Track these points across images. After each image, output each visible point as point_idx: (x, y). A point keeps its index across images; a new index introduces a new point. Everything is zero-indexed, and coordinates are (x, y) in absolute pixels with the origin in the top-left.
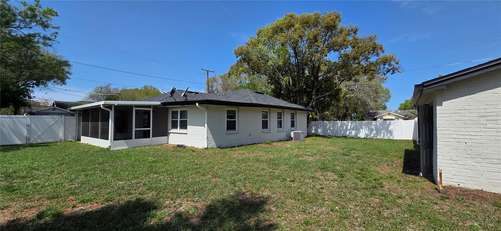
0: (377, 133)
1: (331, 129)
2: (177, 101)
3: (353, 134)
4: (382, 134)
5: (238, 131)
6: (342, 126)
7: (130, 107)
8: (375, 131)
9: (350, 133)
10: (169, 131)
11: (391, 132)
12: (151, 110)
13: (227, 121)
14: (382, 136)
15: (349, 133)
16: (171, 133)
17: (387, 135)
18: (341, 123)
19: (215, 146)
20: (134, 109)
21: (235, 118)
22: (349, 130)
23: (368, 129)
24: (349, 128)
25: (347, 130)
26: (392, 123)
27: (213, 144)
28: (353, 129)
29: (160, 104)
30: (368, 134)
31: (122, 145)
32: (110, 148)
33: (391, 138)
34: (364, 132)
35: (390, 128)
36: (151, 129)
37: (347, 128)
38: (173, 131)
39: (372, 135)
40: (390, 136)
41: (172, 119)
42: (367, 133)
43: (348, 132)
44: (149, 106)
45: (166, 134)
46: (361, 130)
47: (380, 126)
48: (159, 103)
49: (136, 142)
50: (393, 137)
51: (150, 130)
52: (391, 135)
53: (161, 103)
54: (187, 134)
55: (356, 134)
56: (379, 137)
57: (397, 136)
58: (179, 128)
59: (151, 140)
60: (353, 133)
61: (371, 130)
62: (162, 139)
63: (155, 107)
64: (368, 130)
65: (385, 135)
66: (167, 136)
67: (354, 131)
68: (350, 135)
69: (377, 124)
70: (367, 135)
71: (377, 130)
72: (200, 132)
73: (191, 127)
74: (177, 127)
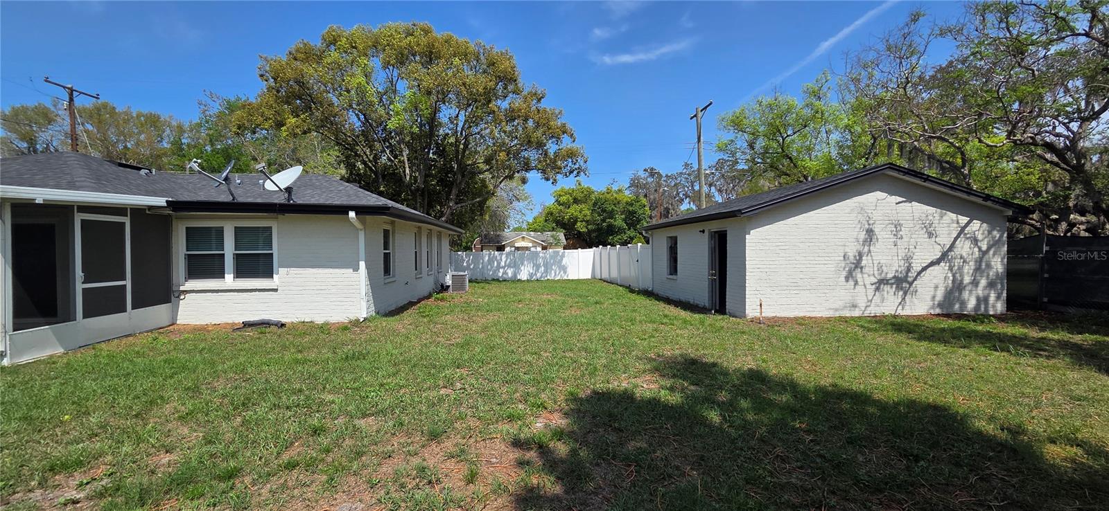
0: (546, 271)
1: (472, 267)
2: (241, 200)
3: (510, 275)
4: (553, 272)
6: (491, 261)
7: (64, 211)
8: (543, 268)
9: (505, 273)
10: (182, 288)
11: (564, 269)
12: (127, 221)
13: (383, 254)
14: (553, 275)
15: (503, 274)
16: (187, 292)
17: (559, 273)
18: (490, 254)
19: (374, 312)
20: (78, 218)
22: (504, 268)
23: (532, 265)
24: (503, 264)
25: (499, 267)
26: (566, 254)
27: (372, 309)
28: (509, 266)
29: (165, 204)
30: (532, 273)
32: (4, 359)
33: (565, 278)
34: (526, 270)
35: (564, 262)
36: (128, 283)
37: (499, 264)
38: (202, 284)
39: (539, 275)
40: (563, 275)
41: (187, 251)
42: (531, 271)
43: (501, 271)
44: (120, 210)
46: (522, 268)
47: (551, 259)
48: (161, 201)
50: (567, 276)
51: (125, 286)
52: (565, 272)
53: (167, 202)
54: (276, 290)
55: (515, 275)
56: (549, 277)
57: (573, 274)
59: (130, 318)
60: (510, 272)
61: (537, 267)
62: (157, 314)
63: (138, 213)
64: (533, 267)
65: (557, 273)
66: (170, 302)
67: (512, 269)
68: (504, 276)
69: (545, 257)
70: (531, 275)
71: (546, 265)
72: (334, 283)
73: (293, 271)
74: (220, 274)
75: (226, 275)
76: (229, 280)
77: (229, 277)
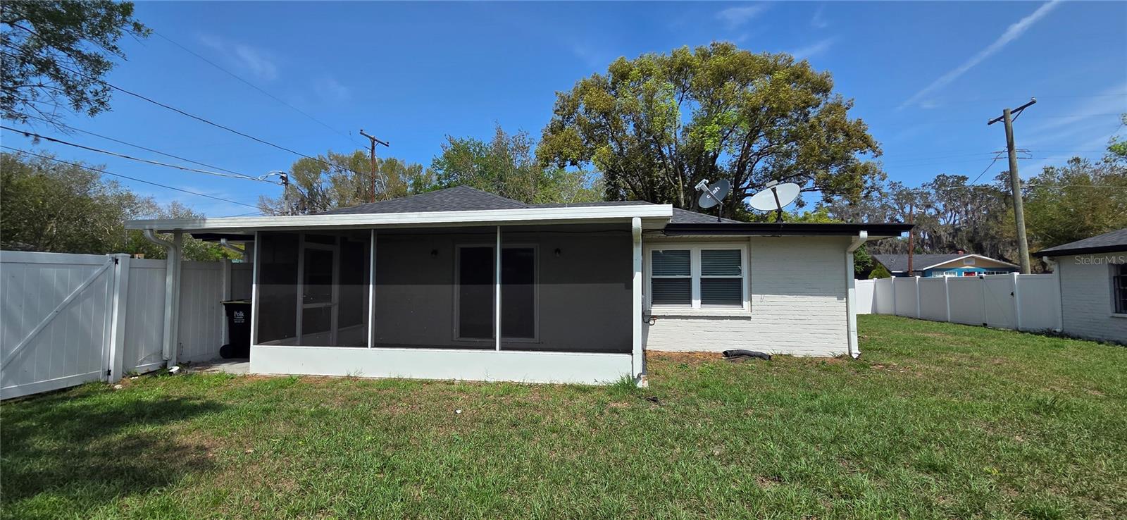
54: (748, 319)
72: (814, 313)
73: (769, 298)
74: (687, 300)
75: (693, 301)
76: (696, 306)
77: (696, 302)
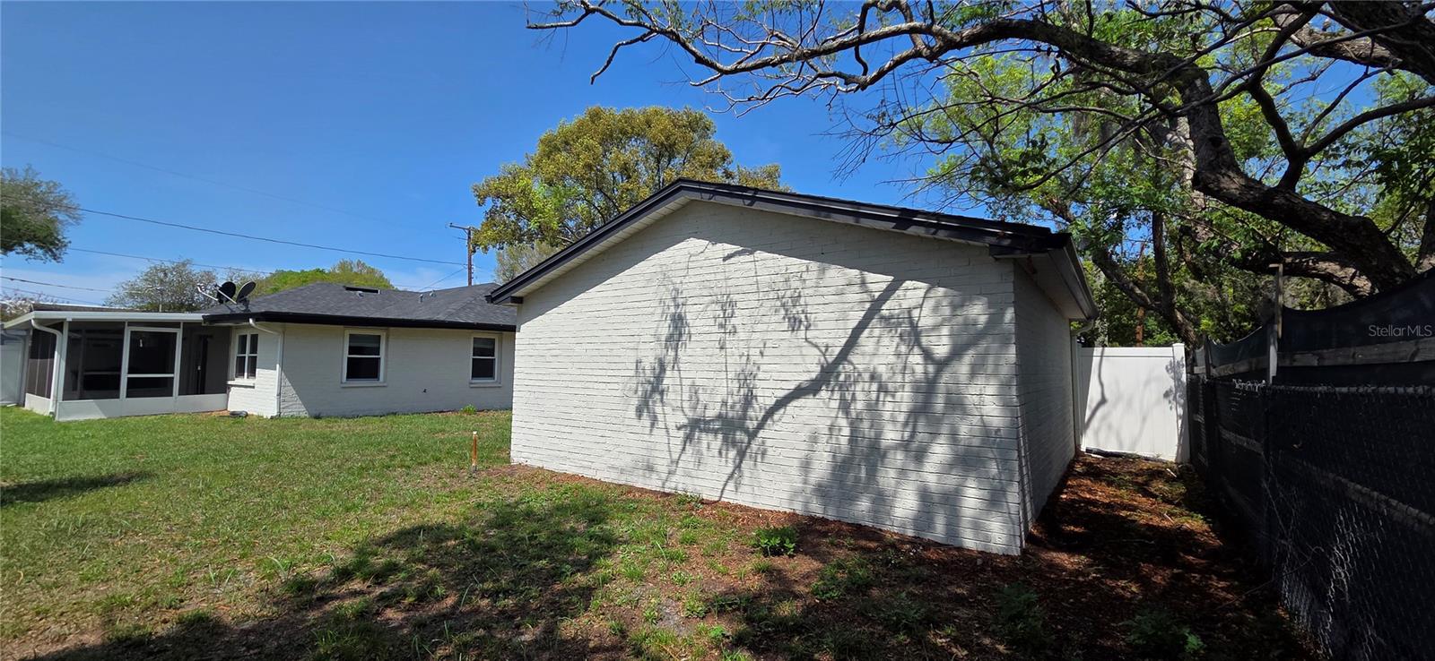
5: (384, 382)
7: (117, 326)
10: (229, 383)
12: (179, 333)
13: (349, 358)
16: (232, 386)
19: (303, 413)
20: (128, 330)
21: (377, 351)
27: (298, 409)
29: (203, 319)
31: (90, 411)
32: (54, 417)
36: (176, 376)
38: (238, 381)
41: (237, 354)
44: (175, 324)
45: (224, 389)
48: (199, 317)
49: (125, 405)
51: (172, 378)
54: (253, 387)
58: (246, 374)
59: (175, 402)
62: (209, 401)
63: (189, 327)
66: (225, 392)
72: (271, 383)
73: (260, 371)
76: (246, 377)
